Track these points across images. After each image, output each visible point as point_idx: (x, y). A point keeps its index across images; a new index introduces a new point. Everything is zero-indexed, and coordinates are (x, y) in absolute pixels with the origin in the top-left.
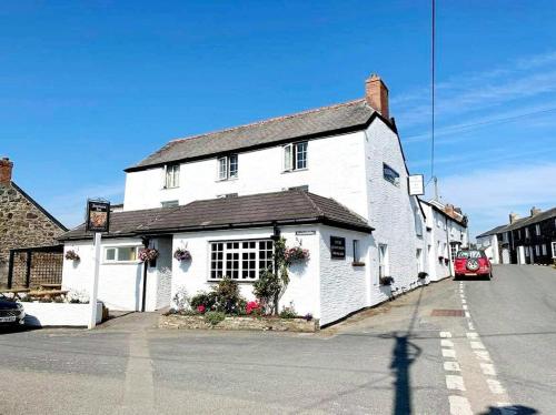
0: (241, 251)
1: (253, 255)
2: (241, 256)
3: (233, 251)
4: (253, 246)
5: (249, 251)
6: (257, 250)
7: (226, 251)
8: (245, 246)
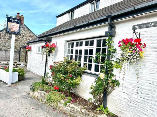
0: (84, 48)
1: (91, 51)
2: (83, 52)
3: (79, 48)
4: (92, 44)
5: (89, 48)
6: (94, 48)
7: (75, 48)
8: (87, 44)
